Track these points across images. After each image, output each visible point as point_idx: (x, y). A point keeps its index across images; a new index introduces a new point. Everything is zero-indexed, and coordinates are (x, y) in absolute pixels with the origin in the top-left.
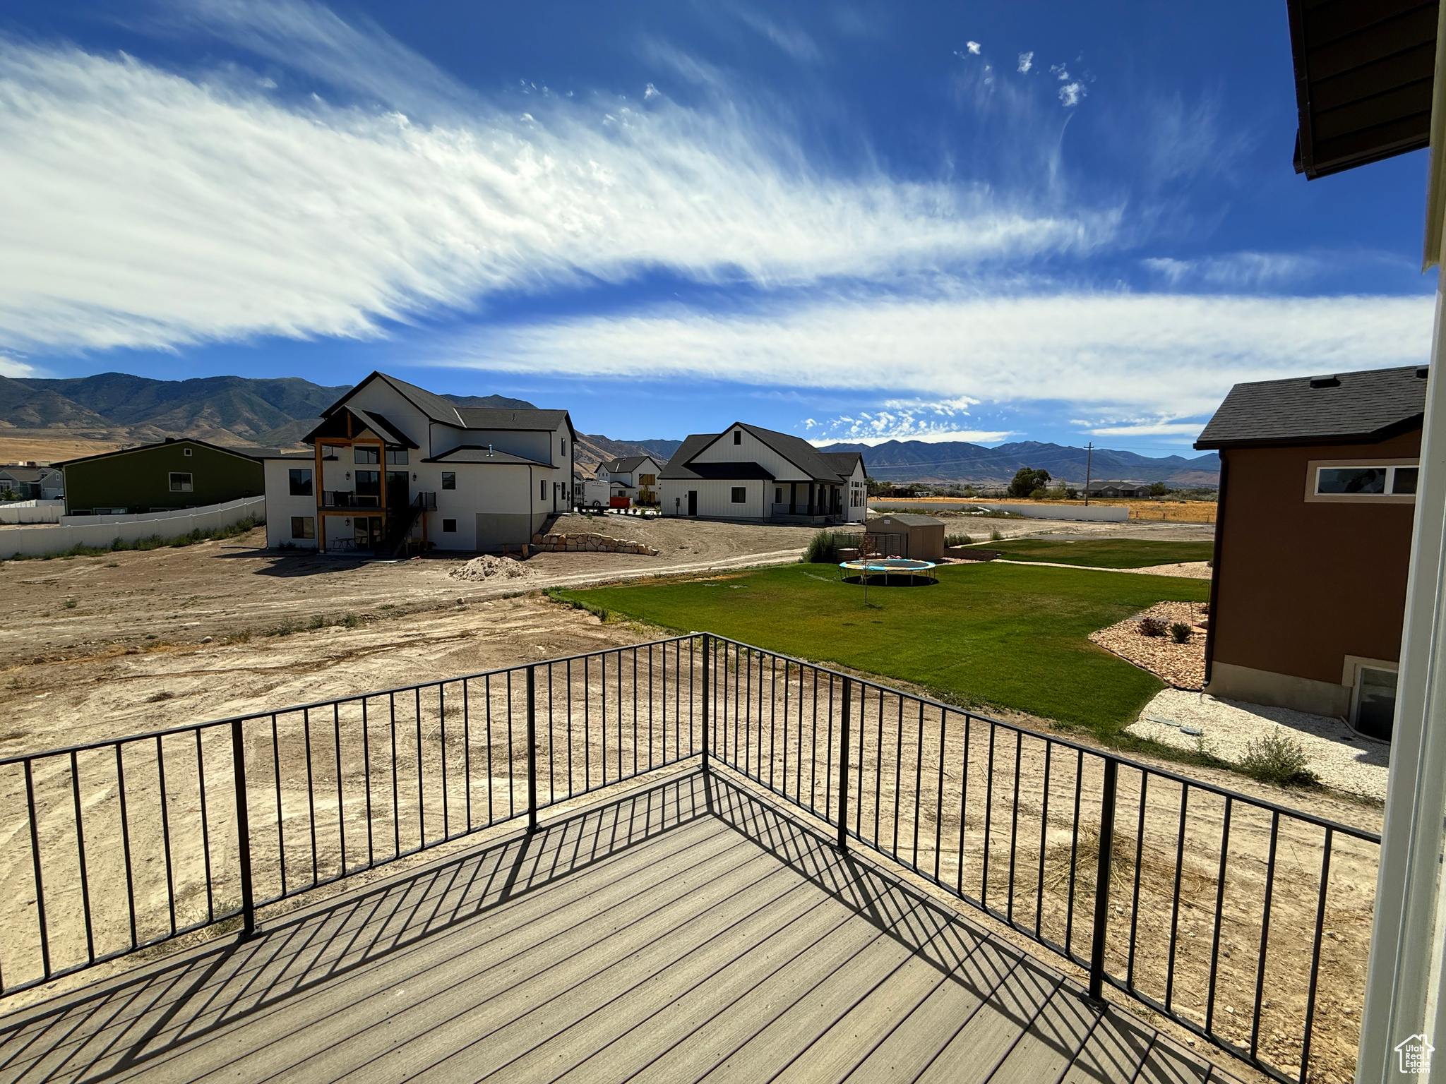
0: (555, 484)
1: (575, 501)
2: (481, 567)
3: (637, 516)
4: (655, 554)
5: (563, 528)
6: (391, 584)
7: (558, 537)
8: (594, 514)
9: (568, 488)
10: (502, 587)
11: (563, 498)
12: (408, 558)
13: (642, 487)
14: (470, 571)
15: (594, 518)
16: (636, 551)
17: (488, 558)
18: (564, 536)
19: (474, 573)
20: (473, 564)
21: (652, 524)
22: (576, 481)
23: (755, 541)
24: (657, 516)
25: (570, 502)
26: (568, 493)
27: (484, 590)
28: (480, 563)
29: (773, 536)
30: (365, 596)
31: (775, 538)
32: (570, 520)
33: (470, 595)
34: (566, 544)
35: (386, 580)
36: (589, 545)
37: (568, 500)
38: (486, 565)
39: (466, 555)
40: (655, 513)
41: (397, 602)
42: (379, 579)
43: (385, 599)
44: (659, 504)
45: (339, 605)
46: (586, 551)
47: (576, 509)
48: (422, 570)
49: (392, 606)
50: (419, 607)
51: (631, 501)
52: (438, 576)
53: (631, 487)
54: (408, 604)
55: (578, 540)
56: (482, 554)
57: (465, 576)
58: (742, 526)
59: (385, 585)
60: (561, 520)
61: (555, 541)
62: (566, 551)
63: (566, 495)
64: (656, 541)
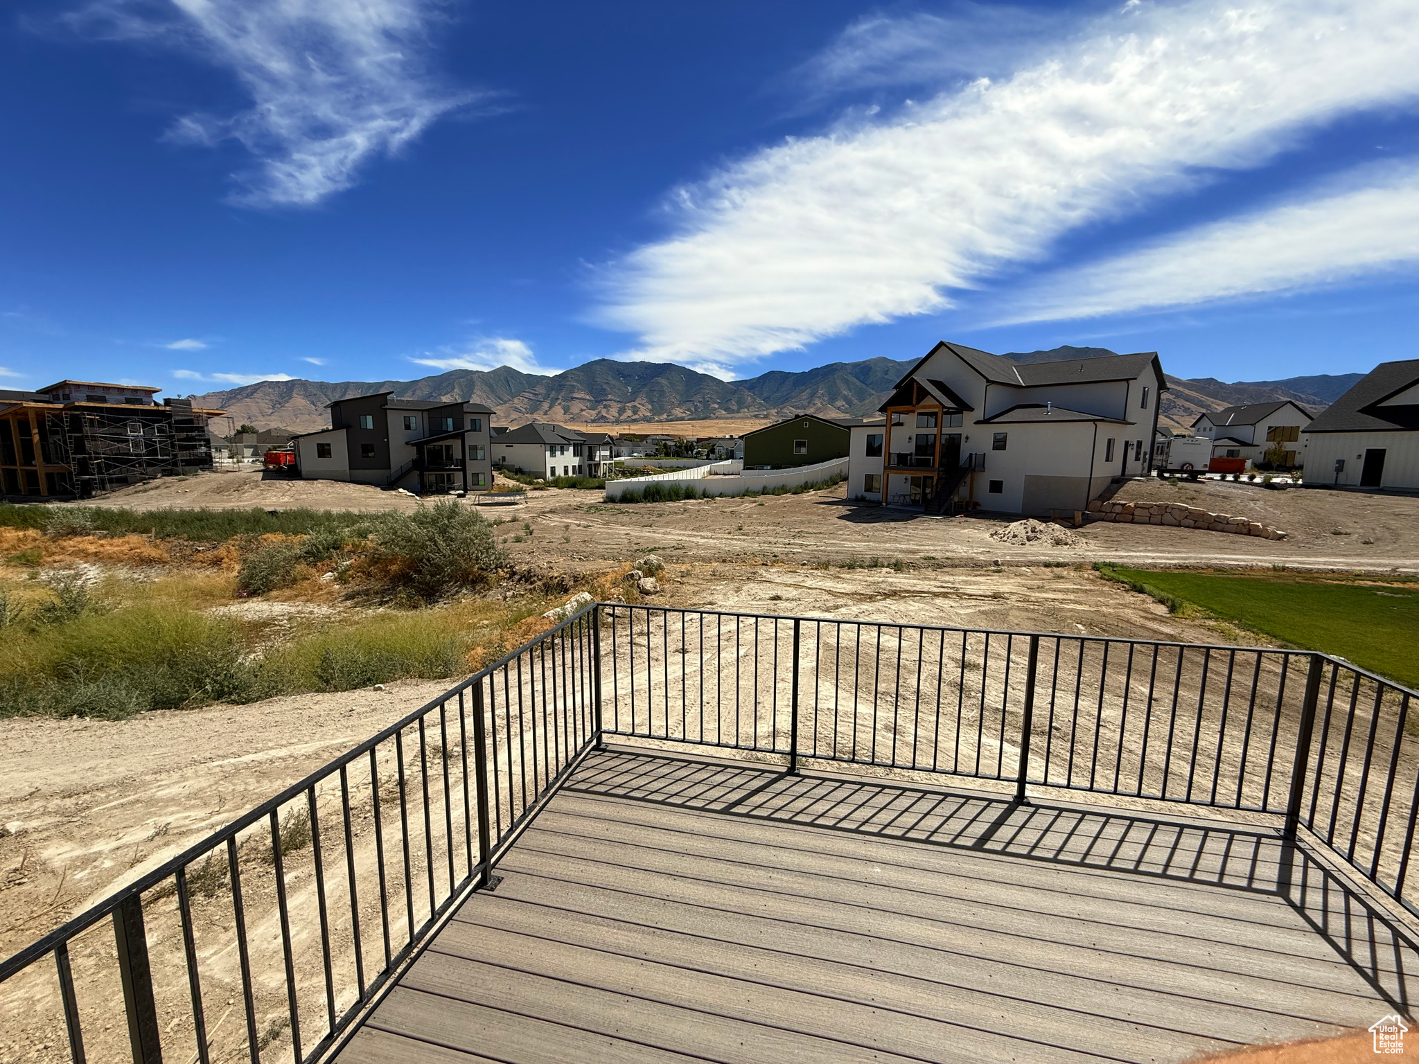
0: (1127, 443)
1: (1155, 463)
2: (1024, 531)
3: (1257, 485)
4: (1281, 538)
5: (1132, 495)
6: (936, 538)
7: (1123, 505)
8: (1181, 480)
9: (1146, 447)
10: (1044, 555)
11: (1137, 459)
12: (953, 516)
13: (1272, 445)
14: (1012, 534)
15: (1180, 484)
16: (1245, 531)
17: (1033, 522)
18: (1132, 505)
19: (1015, 536)
20: (1016, 527)
21: (1281, 496)
22: (1160, 438)
24: (1295, 486)
25: (1146, 465)
26: (1145, 454)
27: (1024, 555)
28: (1023, 526)
30: (912, 547)
32: (1144, 485)
33: (1008, 558)
34: (1133, 515)
35: (931, 533)
36: (1168, 518)
37: (1144, 461)
38: (1029, 529)
39: (1008, 517)
40: (1290, 481)
41: (938, 555)
42: (926, 533)
43: (928, 551)
44: (1301, 468)
45: (892, 551)
46: (1162, 524)
47: (1154, 473)
48: (964, 529)
49: (933, 558)
50: (957, 562)
51: (1249, 464)
52: (978, 535)
53: (1251, 445)
54: (947, 558)
55: (1152, 511)
56: (1026, 518)
57: (1005, 539)
59: (930, 538)
60: (1130, 486)
61: (1118, 509)
62: (1132, 522)
63: (1142, 456)
64: (1284, 520)
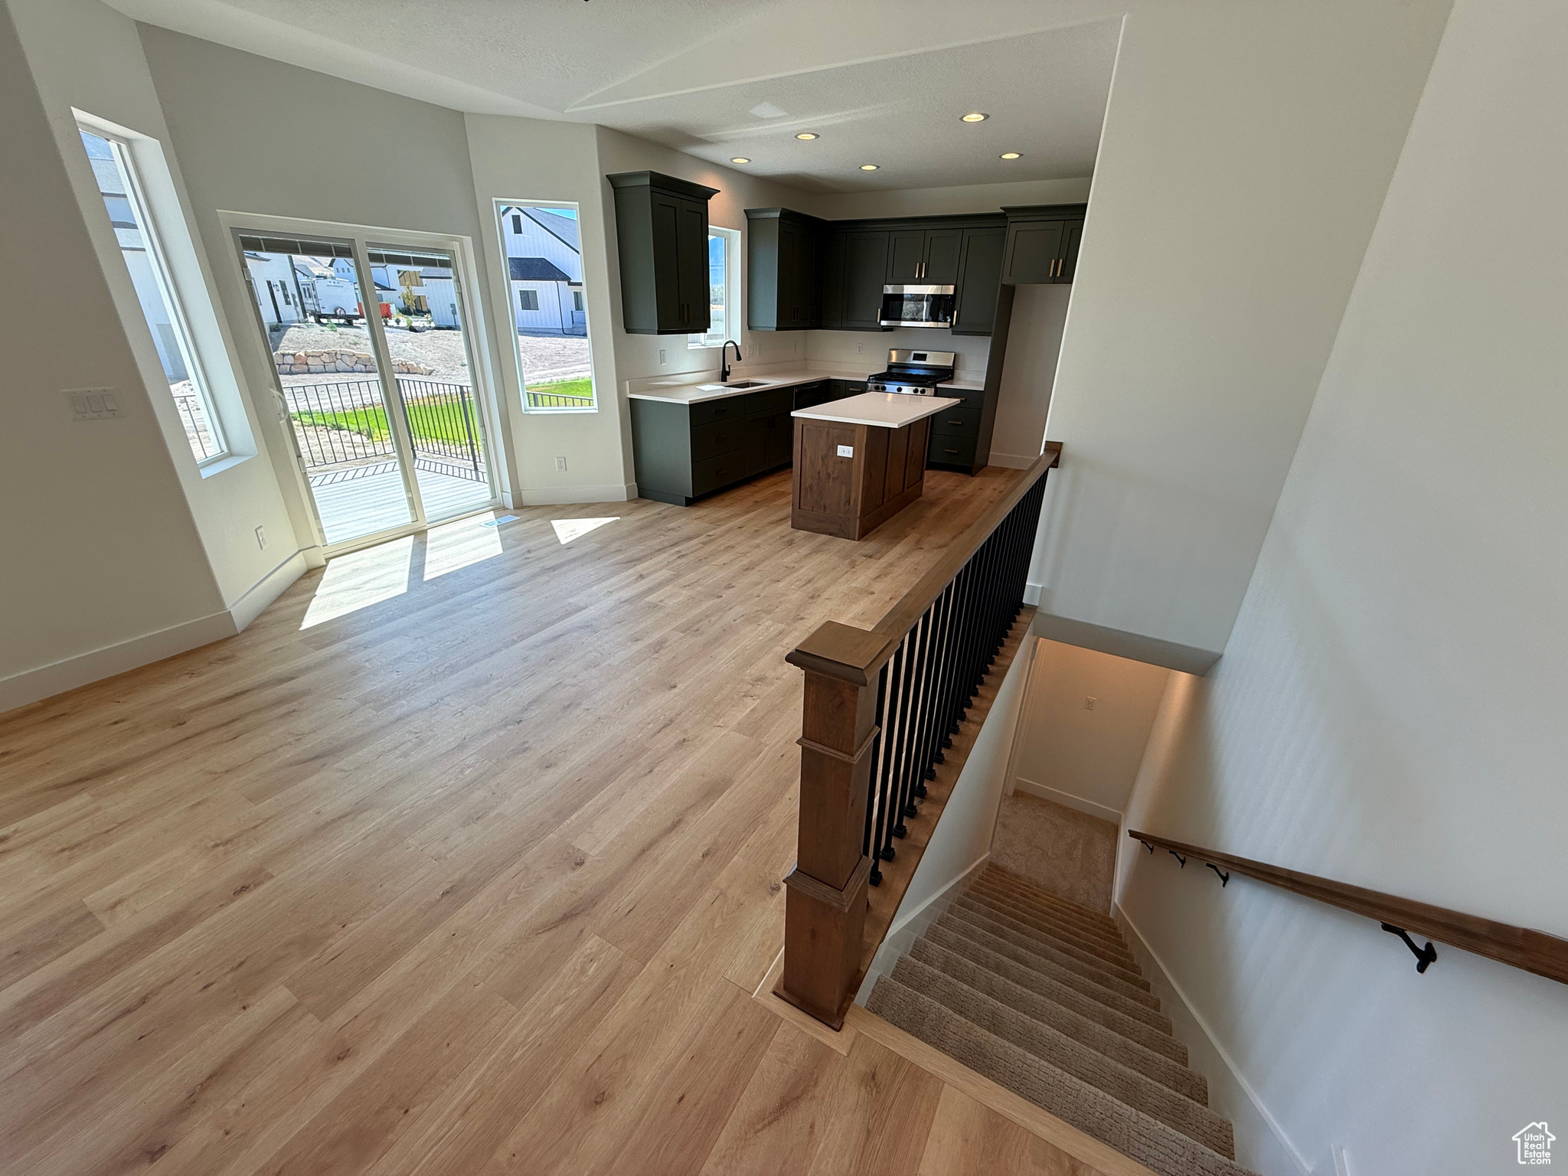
0: (269, 283)
1: (307, 307)
3: (402, 328)
4: (430, 373)
5: (298, 343)
7: (294, 355)
8: (339, 325)
9: (292, 289)
11: (288, 303)
13: (404, 290)
15: (340, 330)
16: (406, 370)
18: (302, 354)
21: (423, 338)
22: (302, 279)
23: (551, 356)
24: (430, 328)
25: (299, 308)
26: (293, 296)
29: (571, 349)
31: (574, 351)
32: (305, 332)
34: (307, 364)
36: (340, 365)
37: (296, 305)
40: (427, 325)
44: (429, 312)
46: (338, 372)
47: (311, 319)
51: (393, 309)
53: (389, 289)
55: (323, 358)
58: (537, 339)
60: (291, 333)
61: (289, 360)
62: (309, 372)
63: (291, 299)
64: (429, 358)
